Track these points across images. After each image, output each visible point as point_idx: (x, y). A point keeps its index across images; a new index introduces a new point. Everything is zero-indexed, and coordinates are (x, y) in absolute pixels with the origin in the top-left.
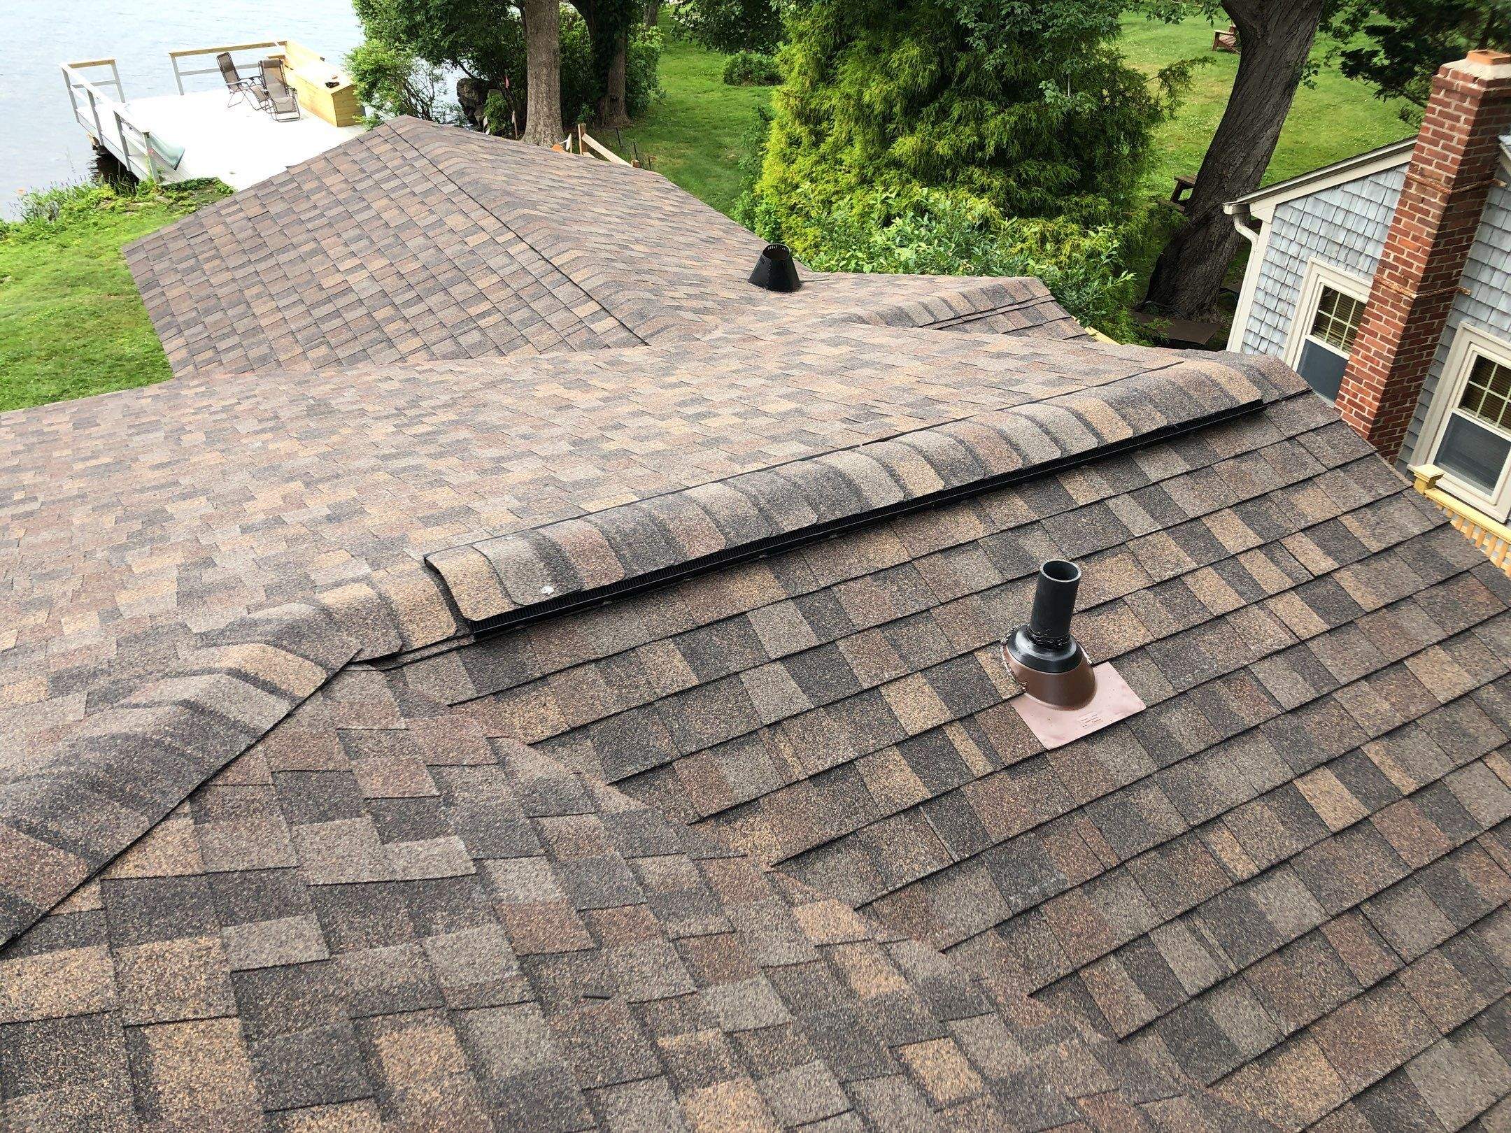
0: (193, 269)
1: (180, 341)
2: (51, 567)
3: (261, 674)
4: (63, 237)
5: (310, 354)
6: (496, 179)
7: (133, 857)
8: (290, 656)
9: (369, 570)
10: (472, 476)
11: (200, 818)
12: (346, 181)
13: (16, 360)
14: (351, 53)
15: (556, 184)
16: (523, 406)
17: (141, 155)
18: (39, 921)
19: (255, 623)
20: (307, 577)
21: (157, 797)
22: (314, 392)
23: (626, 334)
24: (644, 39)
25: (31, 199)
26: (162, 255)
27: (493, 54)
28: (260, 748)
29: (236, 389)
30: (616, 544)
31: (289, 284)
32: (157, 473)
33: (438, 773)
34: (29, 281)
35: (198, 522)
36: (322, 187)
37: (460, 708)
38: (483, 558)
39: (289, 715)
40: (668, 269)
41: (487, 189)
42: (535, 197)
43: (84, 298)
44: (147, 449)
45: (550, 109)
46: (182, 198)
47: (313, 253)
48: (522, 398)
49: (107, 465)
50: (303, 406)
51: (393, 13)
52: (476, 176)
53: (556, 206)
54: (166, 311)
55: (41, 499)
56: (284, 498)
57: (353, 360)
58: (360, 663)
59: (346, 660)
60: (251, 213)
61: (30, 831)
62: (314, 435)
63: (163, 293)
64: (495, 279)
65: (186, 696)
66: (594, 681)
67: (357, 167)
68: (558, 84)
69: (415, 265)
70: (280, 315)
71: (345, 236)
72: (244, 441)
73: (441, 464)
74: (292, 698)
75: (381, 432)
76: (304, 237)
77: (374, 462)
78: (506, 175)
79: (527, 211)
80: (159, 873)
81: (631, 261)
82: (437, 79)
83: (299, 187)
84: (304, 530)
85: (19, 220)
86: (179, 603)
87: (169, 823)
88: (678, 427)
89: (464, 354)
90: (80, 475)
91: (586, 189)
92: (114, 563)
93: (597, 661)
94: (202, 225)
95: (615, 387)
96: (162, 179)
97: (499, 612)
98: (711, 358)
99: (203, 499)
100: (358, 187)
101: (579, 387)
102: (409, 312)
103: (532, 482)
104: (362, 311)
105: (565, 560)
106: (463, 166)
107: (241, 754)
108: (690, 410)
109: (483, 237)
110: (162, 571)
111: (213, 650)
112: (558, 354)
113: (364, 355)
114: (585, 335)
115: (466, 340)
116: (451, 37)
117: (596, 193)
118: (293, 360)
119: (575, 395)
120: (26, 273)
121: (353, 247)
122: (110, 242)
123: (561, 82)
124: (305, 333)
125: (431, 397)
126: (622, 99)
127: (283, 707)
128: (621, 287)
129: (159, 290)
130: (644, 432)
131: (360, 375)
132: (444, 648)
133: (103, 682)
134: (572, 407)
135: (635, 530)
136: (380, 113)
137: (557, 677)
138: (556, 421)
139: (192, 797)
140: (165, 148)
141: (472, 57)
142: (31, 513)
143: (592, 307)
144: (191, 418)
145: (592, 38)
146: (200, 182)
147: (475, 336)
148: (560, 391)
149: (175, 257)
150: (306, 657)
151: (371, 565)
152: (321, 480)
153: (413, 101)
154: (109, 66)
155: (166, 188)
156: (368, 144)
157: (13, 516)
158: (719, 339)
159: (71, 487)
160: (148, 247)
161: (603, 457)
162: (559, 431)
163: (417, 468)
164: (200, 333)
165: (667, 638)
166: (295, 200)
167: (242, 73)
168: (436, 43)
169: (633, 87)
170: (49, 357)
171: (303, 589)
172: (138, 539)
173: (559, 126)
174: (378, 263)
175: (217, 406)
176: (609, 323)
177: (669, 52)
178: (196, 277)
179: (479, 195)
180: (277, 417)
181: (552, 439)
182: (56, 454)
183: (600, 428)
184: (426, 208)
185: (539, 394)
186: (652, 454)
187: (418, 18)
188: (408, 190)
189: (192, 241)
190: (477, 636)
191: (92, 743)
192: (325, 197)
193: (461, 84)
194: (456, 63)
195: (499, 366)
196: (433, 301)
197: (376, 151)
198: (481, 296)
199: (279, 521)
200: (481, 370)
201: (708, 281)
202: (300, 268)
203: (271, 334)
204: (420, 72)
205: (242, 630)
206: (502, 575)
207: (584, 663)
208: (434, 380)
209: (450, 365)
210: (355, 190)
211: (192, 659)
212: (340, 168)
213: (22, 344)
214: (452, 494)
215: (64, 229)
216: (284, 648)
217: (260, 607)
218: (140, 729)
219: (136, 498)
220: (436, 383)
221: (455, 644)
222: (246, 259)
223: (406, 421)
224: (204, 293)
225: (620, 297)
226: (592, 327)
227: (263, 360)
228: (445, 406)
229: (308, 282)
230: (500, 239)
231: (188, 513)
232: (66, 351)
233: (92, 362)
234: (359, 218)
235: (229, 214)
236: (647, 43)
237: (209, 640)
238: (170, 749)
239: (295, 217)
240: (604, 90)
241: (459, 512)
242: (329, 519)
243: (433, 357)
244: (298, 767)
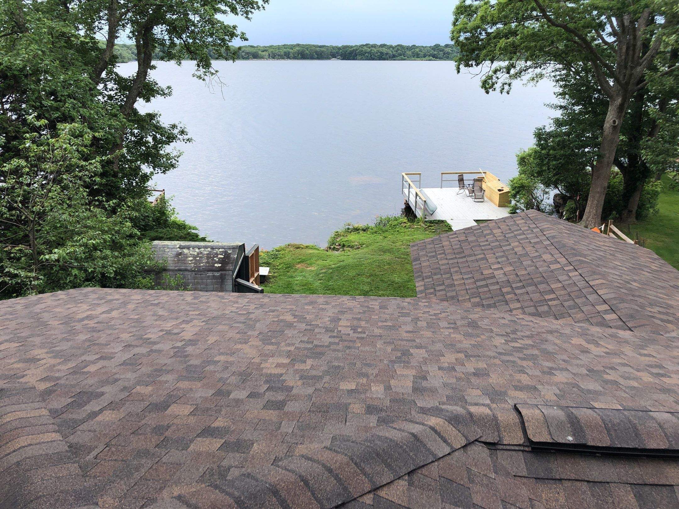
0: (433, 256)
1: (422, 283)
2: (369, 362)
3: (442, 432)
4: (386, 234)
5: (472, 300)
6: (569, 242)
7: (385, 489)
8: (454, 429)
9: (490, 402)
10: (537, 373)
11: (411, 484)
12: (502, 232)
13: (359, 275)
14: (511, 179)
15: (597, 248)
16: (565, 346)
17: (421, 208)
18: (353, 500)
19: (442, 410)
20: (464, 397)
21: (397, 468)
22: (471, 316)
23: (622, 323)
24: (652, 186)
25: (379, 219)
26: (424, 249)
27: (574, 185)
28: (436, 463)
29: (440, 307)
30: (609, 427)
31: (469, 270)
32: (408, 335)
33: (505, 505)
34: (370, 248)
35: (422, 360)
36: (492, 233)
37: (519, 478)
38: (541, 413)
39: (449, 454)
40: (649, 297)
41: (564, 246)
42: (586, 253)
43: (387, 257)
44: (405, 324)
45: (596, 212)
46: (431, 226)
47: (482, 259)
48: (565, 342)
49: (390, 326)
50: (466, 321)
51: (534, 165)
52: (561, 239)
53: (595, 258)
54: (420, 271)
55: (367, 334)
56: (456, 359)
57: (489, 306)
58: (480, 442)
59: (475, 439)
60: (461, 239)
61: (356, 464)
62: (470, 335)
63: (420, 264)
64: (560, 285)
65: (413, 431)
66: (585, 491)
67: (508, 228)
68: (603, 201)
69: (524, 272)
70: (463, 281)
71: (497, 254)
72: (442, 330)
73: (525, 363)
74: (452, 447)
75: (499, 341)
76: (480, 252)
77: (494, 354)
78: (574, 241)
79: (581, 258)
80: (393, 500)
81: (630, 289)
82: (547, 193)
83: (482, 232)
84: (463, 376)
85: (373, 225)
86: (413, 391)
87: (400, 481)
88: (647, 378)
89: (538, 315)
90: (380, 327)
91: (611, 252)
92: (390, 367)
93: (588, 482)
94: (441, 240)
95: (612, 348)
96: (425, 218)
97: (545, 441)
98: (668, 346)
99: (424, 350)
100: (507, 236)
101: (593, 343)
102: (518, 292)
103: (567, 383)
104: (497, 287)
105: (581, 427)
106: (555, 234)
107: (429, 463)
108: (655, 371)
109: (558, 266)
110: (407, 376)
111: (425, 415)
112: (584, 325)
113: (494, 306)
114: (600, 320)
115: (541, 309)
116: (556, 177)
117: (616, 255)
118: (464, 301)
119: (592, 347)
120: (370, 245)
121: (499, 260)
122: (401, 238)
123: (605, 200)
124: (473, 291)
125: (522, 331)
126: (634, 211)
127: (447, 450)
128: (623, 301)
129: (419, 262)
130: (627, 375)
131: (491, 314)
132: (517, 448)
133: (383, 414)
134: (589, 353)
135: (619, 424)
136: (518, 204)
137: (567, 482)
138: (580, 357)
139: (410, 473)
140: (429, 206)
141: (564, 186)
142: (363, 338)
143: (606, 307)
144: (422, 315)
145: (625, 183)
146: (439, 221)
147: (546, 308)
148: (584, 343)
149: (428, 250)
150: (460, 432)
151: (491, 400)
152: (471, 356)
153: (534, 200)
154: (419, 175)
155: (426, 221)
156: (515, 219)
157: (357, 337)
158: (674, 337)
159: (377, 331)
160: (419, 245)
161: (603, 381)
162: (582, 363)
163: (514, 362)
164: (430, 282)
165: (627, 484)
166: (480, 236)
167: (466, 182)
168: (549, 179)
169: (641, 206)
170: (370, 276)
171: (461, 402)
172: (399, 360)
173: (600, 219)
174: (508, 269)
175: (432, 312)
176: (614, 316)
177: (665, 193)
178: (434, 260)
179: (560, 248)
180: (455, 324)
181: (577, 365)
182: (373, 317)
183: (603, 367)
184: (535, 249)
185: (573, 342)
186: (631, 387)
187: (544, 168)
188: (528, 241)
189: (436, 246)
190: (532, 448)
191: (380, 438)
192: (492, 238)
193: (556, 196)
194: (556, 187)
195: (556, 324)
196: (530, 289)
197: (517, 222)
198: (552, 291)
199: (453, 369)
200: (546, 324)
201: (671, 307)
202: (476, 264)
203: (458, 288)
204: (539, 190)
205: (436, 411)
206: (549, 424)
207: (582, 481)
208: (524, 323)
209: (531, 318)
210: (505, 236)
211: (416, 416)
212: (501, 227)
213: (362, 270)
214: (528, 378)
215: (387, 231)
216: (452, 425)
217: (444, 404)
218: (396, 439)
219: (400, 342)
220: (524, 325)
221: (522, 448)
222: (454, 256)
223: (510, 339)
224: (435, 267)
225: (621, 306)
226: (604, 316)
227: (452, 298)
228: (527, 337)
229: (477, 270)
230: (566, 268)
231: (419, 354)
232: (376, 275)
233: (383, 281)
234: (504, 248)
235: (452, 238)
236: (654, 188)
237: (424, 411)
238: (404, 451)
239: (478, 243)
240: (626, 207)
241: (531, 388)
242: (474, 374)
243: (524, 313)
244: (450, 478)
